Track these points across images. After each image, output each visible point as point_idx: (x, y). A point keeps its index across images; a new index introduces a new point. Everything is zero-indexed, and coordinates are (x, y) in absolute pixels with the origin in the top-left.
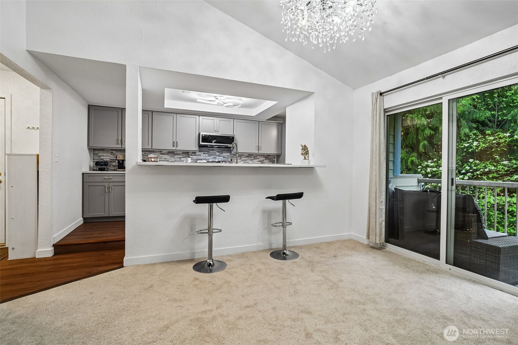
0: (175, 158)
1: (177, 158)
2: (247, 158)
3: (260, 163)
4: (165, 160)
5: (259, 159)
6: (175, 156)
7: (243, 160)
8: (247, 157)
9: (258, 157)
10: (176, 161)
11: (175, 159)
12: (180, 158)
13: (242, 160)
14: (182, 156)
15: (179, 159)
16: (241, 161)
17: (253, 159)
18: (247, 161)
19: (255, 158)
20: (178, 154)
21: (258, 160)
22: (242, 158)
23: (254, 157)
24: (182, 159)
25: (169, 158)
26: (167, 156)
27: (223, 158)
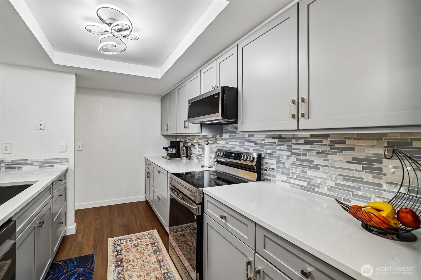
2: (308, 147)
3: (359, 167)
5: (352, 149)
7: (296, 151)
8: (306, 142)
9: (349, 143)
13: (293, 151)
16: (289, 153)
17: (328, 149)
18: (308, 158)
19: (337, 145)
21: (350, 155)
22: (294, 146)
23: (331, 142)
27: (253, 144)
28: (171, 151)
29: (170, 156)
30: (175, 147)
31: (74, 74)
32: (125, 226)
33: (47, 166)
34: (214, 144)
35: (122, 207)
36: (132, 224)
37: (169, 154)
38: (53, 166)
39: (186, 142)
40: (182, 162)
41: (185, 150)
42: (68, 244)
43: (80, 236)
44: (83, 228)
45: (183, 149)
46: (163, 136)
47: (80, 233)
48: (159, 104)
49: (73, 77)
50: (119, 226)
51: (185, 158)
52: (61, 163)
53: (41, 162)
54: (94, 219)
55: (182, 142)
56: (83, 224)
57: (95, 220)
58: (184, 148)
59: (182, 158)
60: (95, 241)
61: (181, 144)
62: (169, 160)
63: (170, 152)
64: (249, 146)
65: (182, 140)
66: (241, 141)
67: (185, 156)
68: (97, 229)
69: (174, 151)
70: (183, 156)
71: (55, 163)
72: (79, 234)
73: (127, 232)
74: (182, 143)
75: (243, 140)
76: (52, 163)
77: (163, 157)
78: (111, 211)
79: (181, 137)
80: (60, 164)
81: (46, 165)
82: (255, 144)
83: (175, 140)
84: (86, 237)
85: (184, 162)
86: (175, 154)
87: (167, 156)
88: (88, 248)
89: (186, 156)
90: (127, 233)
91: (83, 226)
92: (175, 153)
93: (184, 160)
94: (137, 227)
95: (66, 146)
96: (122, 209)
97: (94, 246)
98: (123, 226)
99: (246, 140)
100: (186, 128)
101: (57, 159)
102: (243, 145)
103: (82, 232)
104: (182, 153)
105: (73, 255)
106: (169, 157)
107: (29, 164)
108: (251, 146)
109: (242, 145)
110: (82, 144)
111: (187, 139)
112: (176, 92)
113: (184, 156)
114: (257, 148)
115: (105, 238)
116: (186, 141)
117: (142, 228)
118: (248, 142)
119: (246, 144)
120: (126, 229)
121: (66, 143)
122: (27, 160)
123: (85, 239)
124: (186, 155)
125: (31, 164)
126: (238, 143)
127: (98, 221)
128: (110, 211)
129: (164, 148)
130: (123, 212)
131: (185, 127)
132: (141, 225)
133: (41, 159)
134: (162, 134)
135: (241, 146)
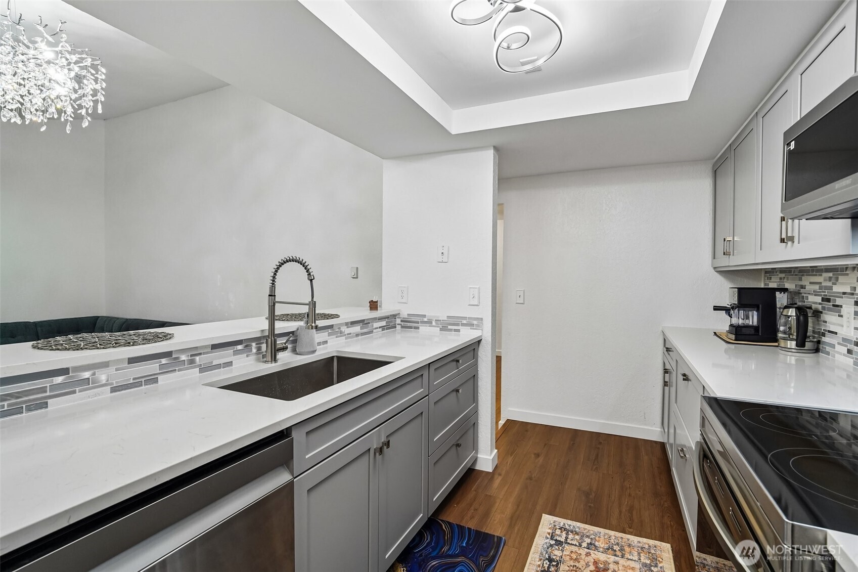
28: (738, 319)
29: (736, 335)
30: (755, 307)
31: (492, 148)
32: (591, 496)
33: (451, 330)
35: (601, 443)
36: (609, 497)
37: (734, 326)
38: (458, 331)
39: (802, 291)
40: (781, 357)
41: (793, 321)
42: (473, 489)
43: (498, 481)
44: (508, 464)
45: (784, 313)
46: (720, 272)
47: (500, 475)
48: (706, 184)
49: (490, 153)
50: (579, 489)
51: (793, 344)
52: (470, 325)
53: (443, 320)
54: (536, 452)
55: (785, 290)
56: (512, 457)
57: (535, 454)
58: (792, 312)
59: (782, 343)
60: (518, 506)
61: (781, 299)
62: (733, 346)
63: (735, 321)
65: (787, 286)
67: (795, 337)
68: (531, 479)
69: (753, 319)
70: (784, 339)
71: (463, 325)
72: (496, 476)
73: (591, 516)
74: (786, 294)
76: (457, 325)
77: (715, 333)
78: (573, 444)
79: (783, 275)
80: (469, 328)
81: (450, 327)
83: (762, 286)
84: (506, 488)
85: (792, 359)
86: (756, 328)
87: (730, 332)
88: (499, 516)
89: (796, 340)
90: (589, 517)
91: (510, 459)
92: (755, 323)
93: (790, 353)
94: (620, 512)
95: (479, 293)
96: (599, 448)
97: (512, 518)
98: (587, 494)
100: (790, 243)
101: (465, 318)
103: (503, 473)
104: (782, 328)
105: (471, 519)
106: (733, 337)
107: (428, 324)
110: (524, 291)
111: (806, 281)
112: (755, 129)
113: (792, 340)
115: (538, 508)
116: (803, 287)
117: (631, 519)
120: (592, 505)
121: (479, 289)
122: (424, 316)
123: (503, 493)
124: (797, 336)
125: (429, 322)
127: (541, 459)
128: (572, 442)
129: (716, 308)
130: (597, 456)
131: (782, 241)
132: (631, 509)
133: (443, 317)
134: (715, 268)
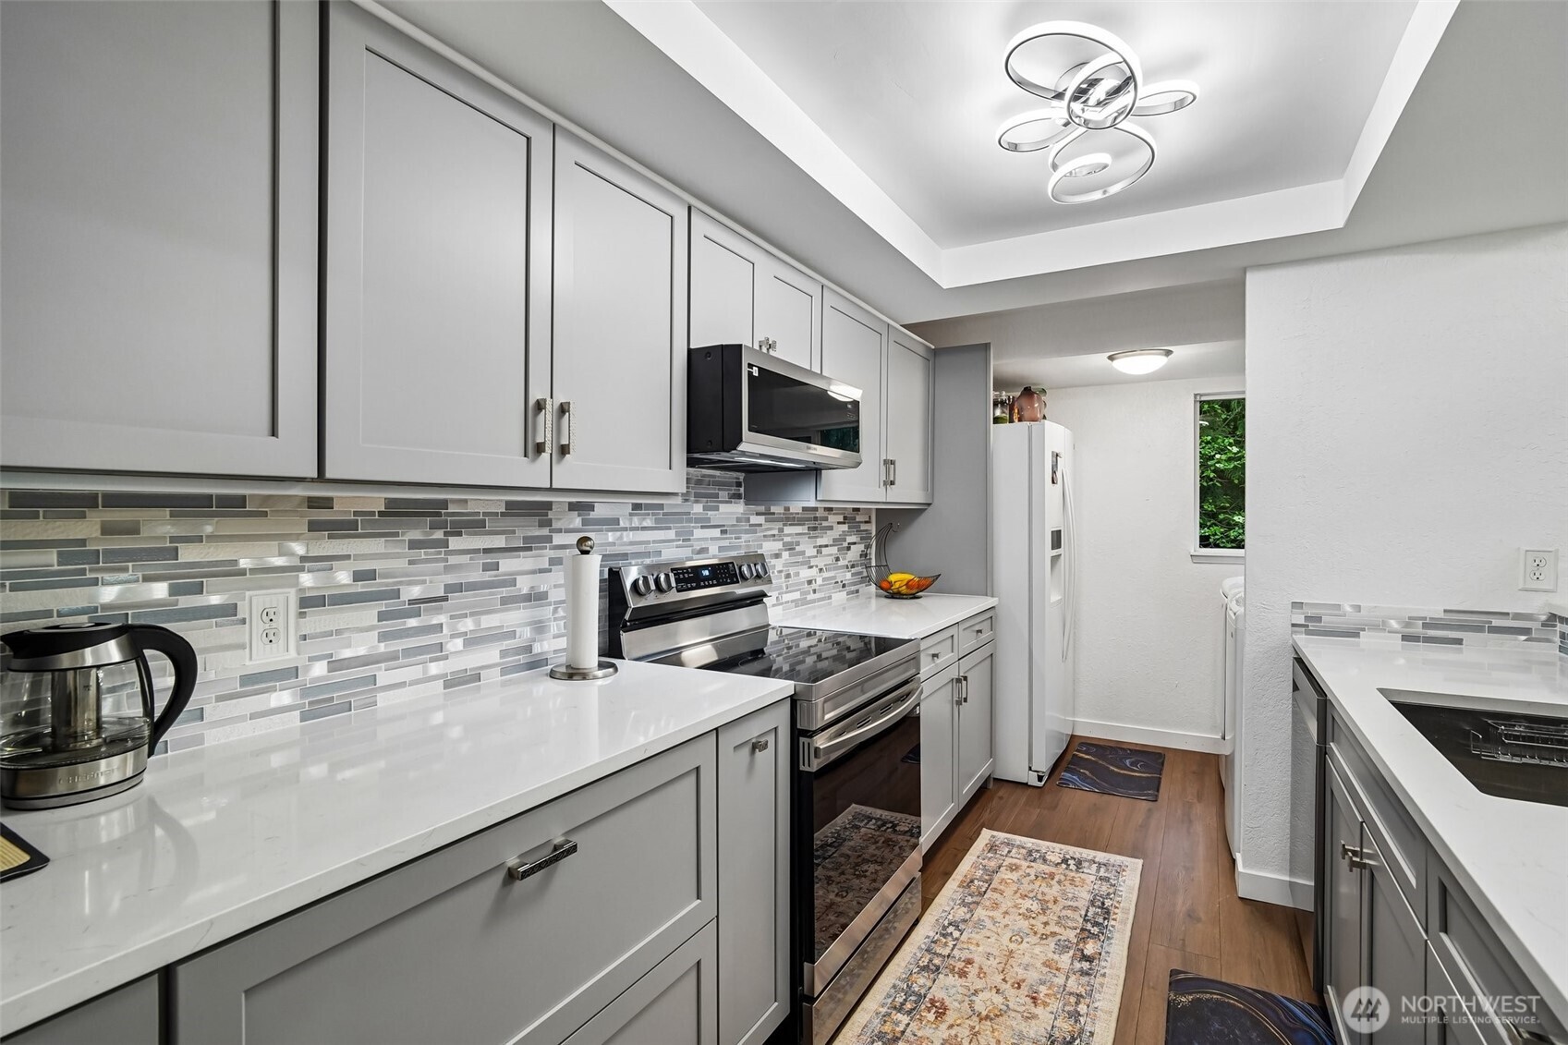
0: (453, 560)
1: (465, 559)
4: (361, 587)
6: (454, 543)
10: (458, 588)
11: (448, 569)
12: (489, 559)
14: (499, 541)
15: (486, 568)
20: (475, 525)
24: (507, 565)
25: (401, 564)
26: (377, 545)
34: (530, 549)
64: (706, 539)
66: (683, 527)
75: (690, 520)
82: (723, 532)
99: (697, 520)
102: (689, 540)
108: (712, 539)
109: (685, 537)
114: (726, 543)
118: (702, 527)
119: (698, 533)
126: (671, 534)
135: (681, 543)
